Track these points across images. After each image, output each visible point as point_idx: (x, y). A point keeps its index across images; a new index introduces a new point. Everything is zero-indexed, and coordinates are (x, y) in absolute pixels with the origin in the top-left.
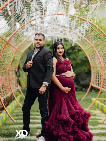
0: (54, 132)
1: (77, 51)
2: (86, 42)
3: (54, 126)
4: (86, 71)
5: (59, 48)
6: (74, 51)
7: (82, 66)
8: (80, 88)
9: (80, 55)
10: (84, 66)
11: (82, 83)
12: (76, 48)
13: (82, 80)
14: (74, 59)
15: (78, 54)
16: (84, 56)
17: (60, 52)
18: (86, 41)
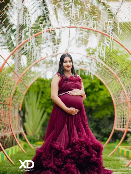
0: (44, 161)
1: (97, 90)
2: (107, 71)
3: (46, 155)
4: (109, 116)
5: (66, 62)
6: (94, 90)
7: (103, 109)
8: (102, 137)
9: (101, 96)
10: (106, 109)
11: (104, 131)
12: (96, 86)
13: (104, 127)
14: (94, 100)
15: (99, 94)
16: (106, 97)
17: (67, 66)
18: (108, 69)
